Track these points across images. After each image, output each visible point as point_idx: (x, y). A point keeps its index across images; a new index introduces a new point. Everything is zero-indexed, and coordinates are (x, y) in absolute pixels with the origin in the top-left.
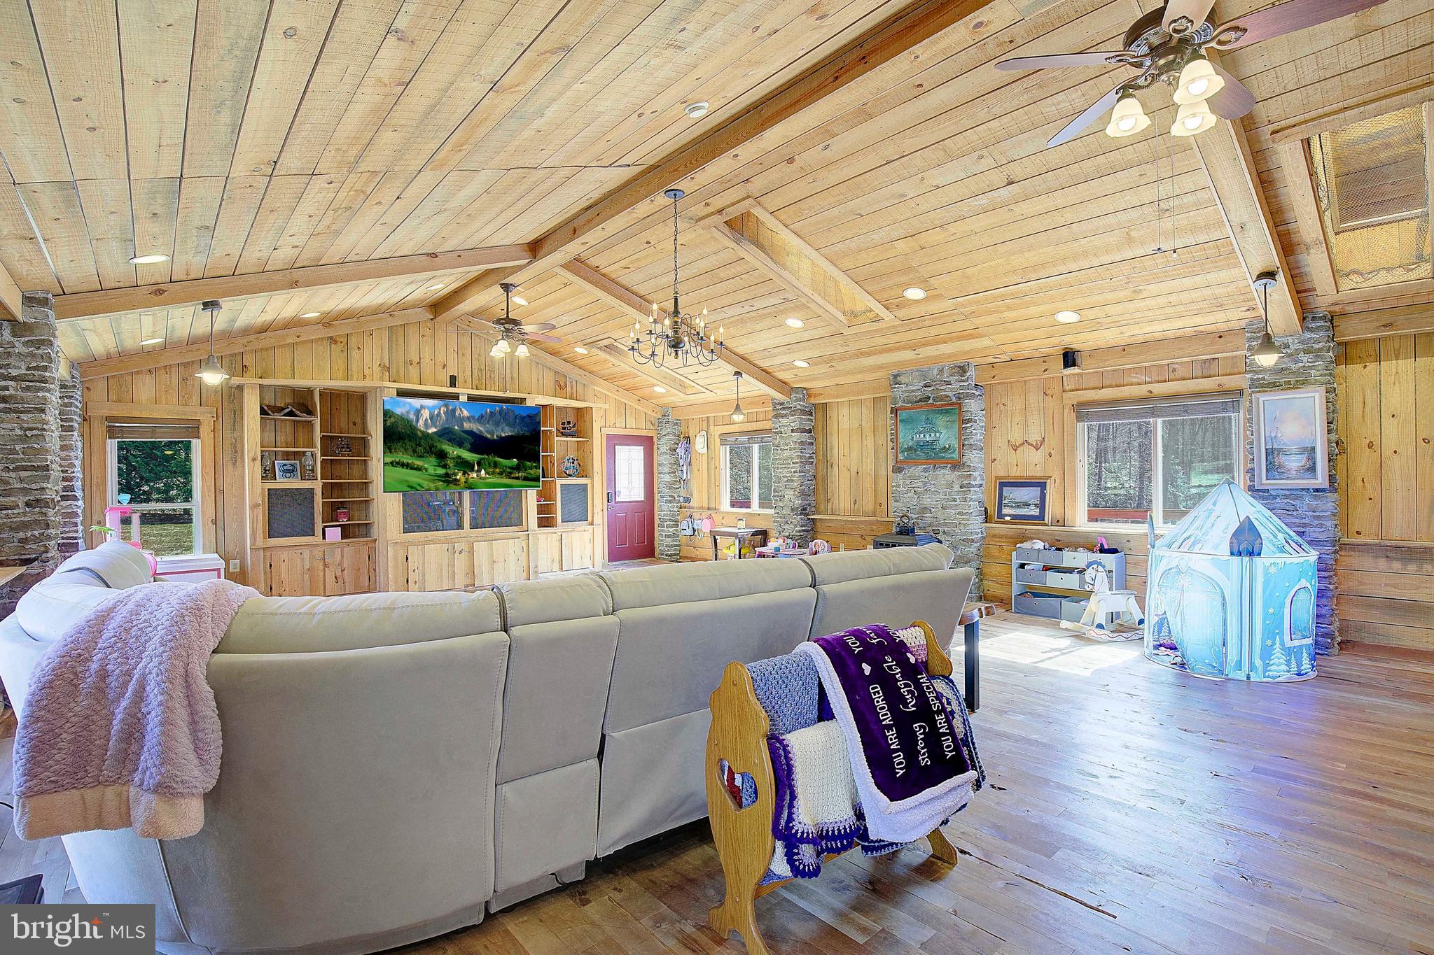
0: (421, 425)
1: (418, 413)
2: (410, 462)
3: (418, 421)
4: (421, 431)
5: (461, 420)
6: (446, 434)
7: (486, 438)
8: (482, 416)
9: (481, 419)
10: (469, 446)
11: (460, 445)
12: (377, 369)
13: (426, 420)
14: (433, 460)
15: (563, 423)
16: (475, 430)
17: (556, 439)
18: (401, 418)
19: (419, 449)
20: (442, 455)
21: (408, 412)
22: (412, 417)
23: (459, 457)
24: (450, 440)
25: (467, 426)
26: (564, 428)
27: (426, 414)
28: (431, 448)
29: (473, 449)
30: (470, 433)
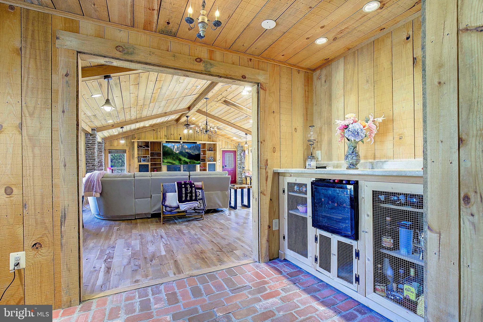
0: (174, 150)
1: (174, 146)
2: (172, 162)
3: (174, 149)
4: (175, 152)
5: (185, 149)
6: (181, 153)
7: (192, 154)
8: (190, 148)
9: (190, 149)
10: (187, 157)
11: (185, 157)
12: (164, 136)
13: (176, 149)
14: (178, 161)
15: (209, 148)
16: (189, 152)
17: (207, 152)
18: (169, 148)
19: (174, 158)
20: (180, 160)
21: (171, 146)
22: (172, 148)
23: (185, 160)
24: (182, 155)
25: (187, 151)
27: (176, 147)
28: (177, 158)
29: (188, 158)
30: (187, 153)
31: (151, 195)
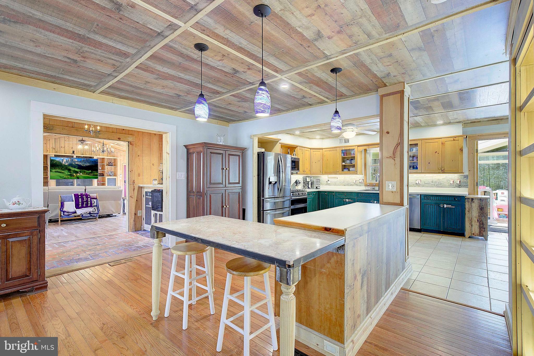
0: (63, 163)
1: (63, 160)
2: (60, 171)
3: (63, 162)
4: (63, 164)
5: (75, 162)
6: (71, 165)
7: (82, 166)
8: (81, 161)
9: (80, 162)
10: (77, 168)
11: (75, 167)
12: (51, 149)
13: (65, 162)
14: (67, 171)
15: (109, 163)
16: (79, 164)
17: (106, 166)
18: (58, 161)
19: (63, 168)
20: (69, 170)
21: (60, 160)
22: (61, 161)
23: (74, 170)
24: (72, 166)
25: (76, 163)
26: (109, 164)
27: (65, 160)
28: (66, 168)
29: (78, 168)
30: (78, 165)
31: (48, 205)
